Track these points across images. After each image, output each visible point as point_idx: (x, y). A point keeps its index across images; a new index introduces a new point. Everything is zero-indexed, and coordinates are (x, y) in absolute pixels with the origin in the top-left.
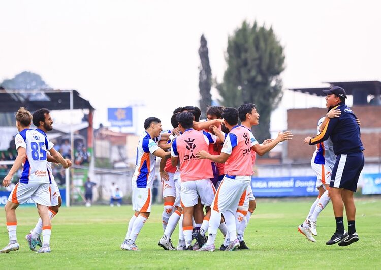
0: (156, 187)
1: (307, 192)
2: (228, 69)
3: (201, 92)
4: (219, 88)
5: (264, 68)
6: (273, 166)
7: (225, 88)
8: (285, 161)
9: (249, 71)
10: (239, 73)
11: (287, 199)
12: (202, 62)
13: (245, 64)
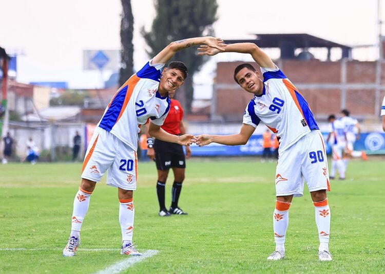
0: (78, 144)
1: (241, 151)
2: (157, 17)
3: (123, 41)
4: (147, 37)
5: (197, 17)
6: (201, 123)
7: (153, 38)
8: (214, 117)
9: (180, 20)
10: (170, 22)
11: (220, 159)
12: (124, 9)
13: (177, 12)
